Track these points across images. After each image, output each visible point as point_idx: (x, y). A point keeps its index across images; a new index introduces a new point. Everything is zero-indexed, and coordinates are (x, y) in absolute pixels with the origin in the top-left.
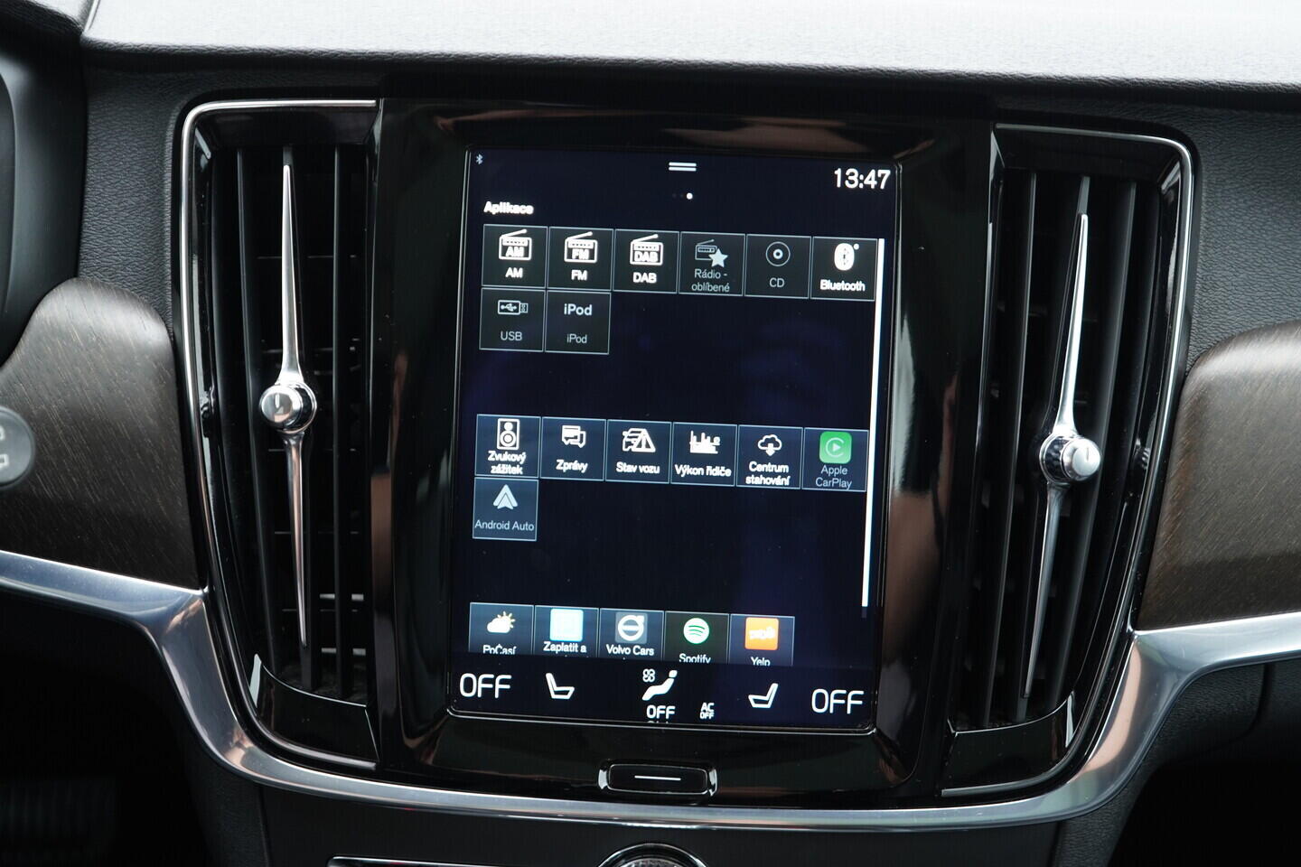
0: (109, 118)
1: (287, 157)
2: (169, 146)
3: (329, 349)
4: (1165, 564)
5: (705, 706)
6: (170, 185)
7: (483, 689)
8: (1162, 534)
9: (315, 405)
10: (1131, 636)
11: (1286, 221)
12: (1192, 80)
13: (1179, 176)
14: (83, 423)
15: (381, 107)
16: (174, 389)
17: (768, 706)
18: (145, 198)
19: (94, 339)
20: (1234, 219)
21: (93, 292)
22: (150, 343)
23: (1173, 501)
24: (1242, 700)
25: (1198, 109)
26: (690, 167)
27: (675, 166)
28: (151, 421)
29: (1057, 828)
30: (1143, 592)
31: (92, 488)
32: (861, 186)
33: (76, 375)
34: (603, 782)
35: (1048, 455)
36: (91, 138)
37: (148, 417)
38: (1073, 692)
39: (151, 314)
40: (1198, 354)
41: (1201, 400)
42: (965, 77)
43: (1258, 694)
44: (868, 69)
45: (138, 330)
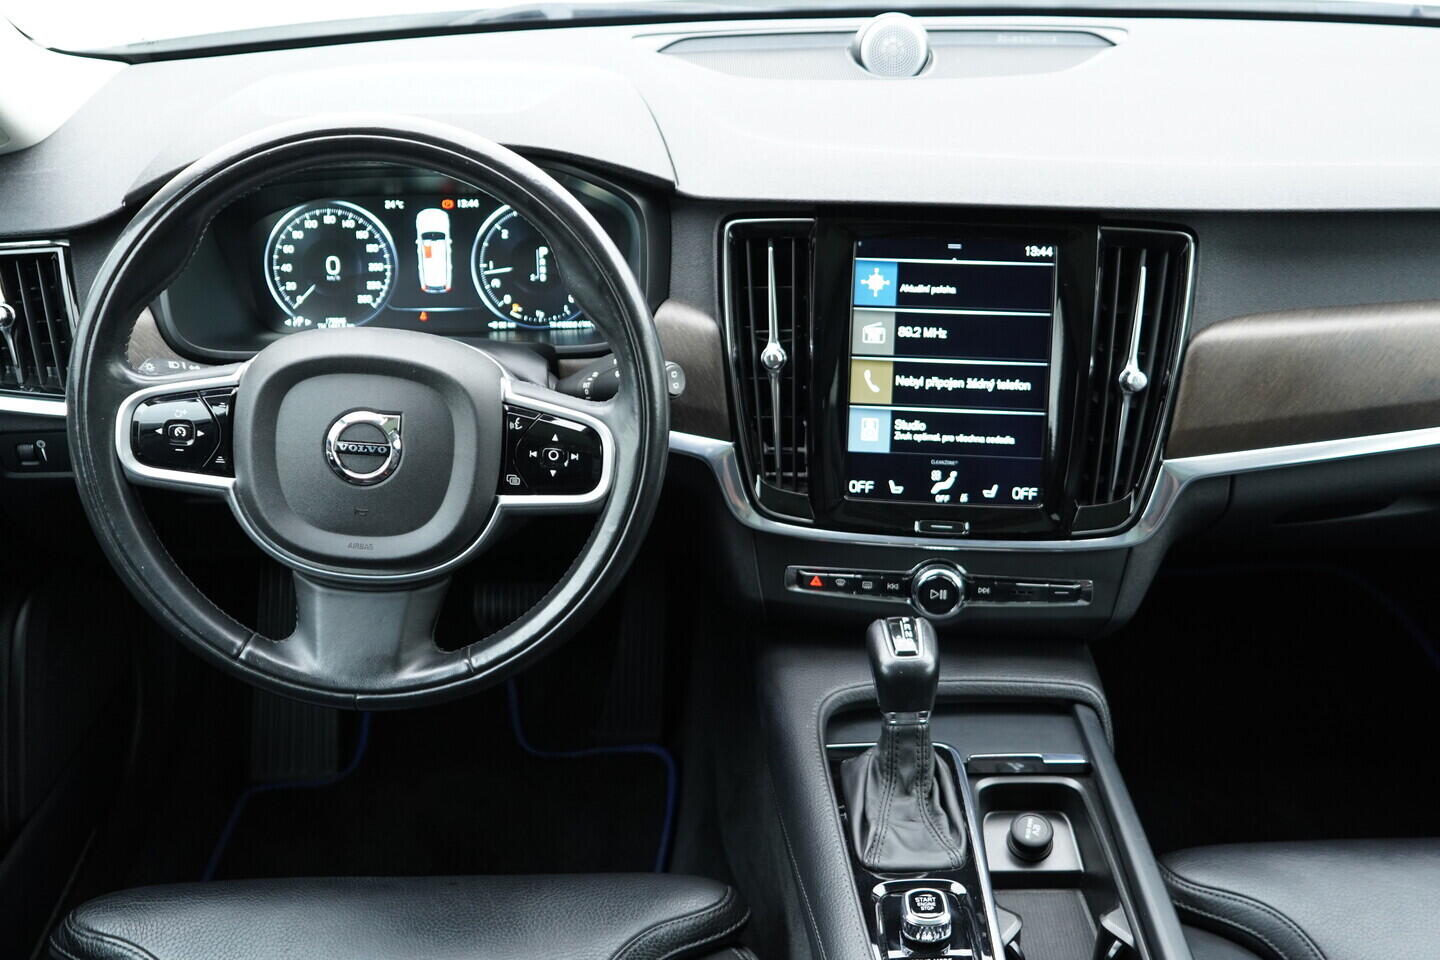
0: (683, 221)
1: (770, 243)
2: (717, 239)
3: (791, 333)
4: (1177, 428)
5: (964, 496)
7: (861, 488)
8: (1176, 416)
9: (785, 358)
10: (1161, 463)
11: (1244, 266)
12: (1190, 208)
15: (816, 221)
16: (720, 351)
17: (993, 496)
18: (702, 261)
19: (683, 328)
20: (1216, 267)
22: (712, 332)
26: (958, 246)
27: (951, 246)
28: (711, 365)
29: (1128, 551)
30: (1167, 440)
32: (1039, 255)
34: (917, 527)
35: (1123, 379)
36: (673, 233)
37: (710, 363)
38: (1134, 490)
39: (709, 316)
40: (1195, 331)
41: (1196, 354)
43: (1228, 490)
45: (704, 324)
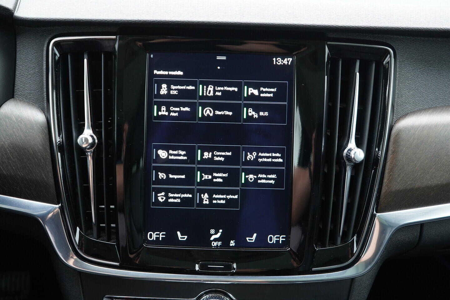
0: (24, 43)
1: (86, 56)
2: (45, 52)
3: (101, 122)
4: (386, 191)
5: (232, 242)
6: (45, 66)
7: (156, 237)
8: (385, 180)
9: (96, 141)
10: (375, 216)
11: (426, 74)
12: (393, 27)
13: (389, 59)
14: (17, 149)
15: (118, 39)
16: (48, 136)
17: (253, 241)
18: (37, 70)
19: (20, 119)
20: (408, 73)
21: (19, 103)
22: (39, 120)
23: (389, 169)
24: (413, 236)
25: (395, 37)
26: (224, 58)
27: (219, 58)
28: (40, 147)
29: (352, 280)
30: (379, 200)
31: (20, 171)
32: (282, 64)
33: (14, 132)
34: (197, 268)
35: (347, 154)
36: (17, 50)
37: (39, 146)
38: (356, 235)
39: (39, 110)
40: (397, 119)
41: (398, 135)
42: (316, 26)
43: (419, 234)
44: (284, 24)
45: (36, 116)
